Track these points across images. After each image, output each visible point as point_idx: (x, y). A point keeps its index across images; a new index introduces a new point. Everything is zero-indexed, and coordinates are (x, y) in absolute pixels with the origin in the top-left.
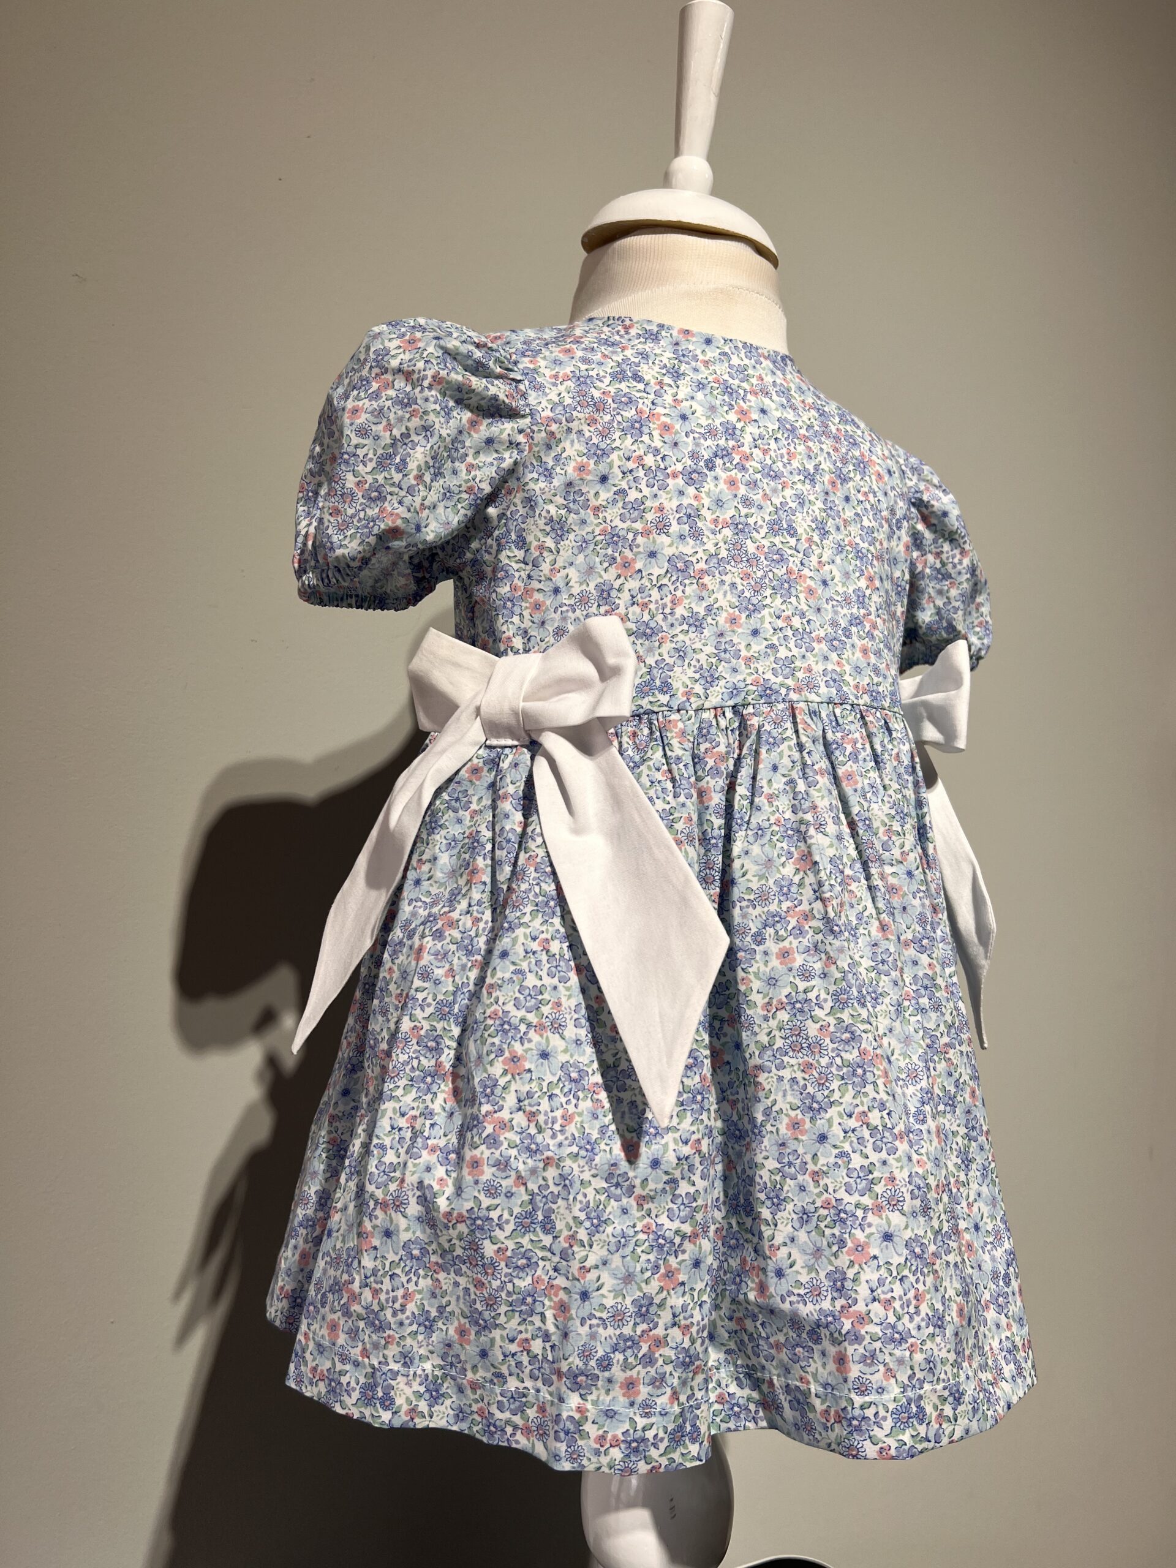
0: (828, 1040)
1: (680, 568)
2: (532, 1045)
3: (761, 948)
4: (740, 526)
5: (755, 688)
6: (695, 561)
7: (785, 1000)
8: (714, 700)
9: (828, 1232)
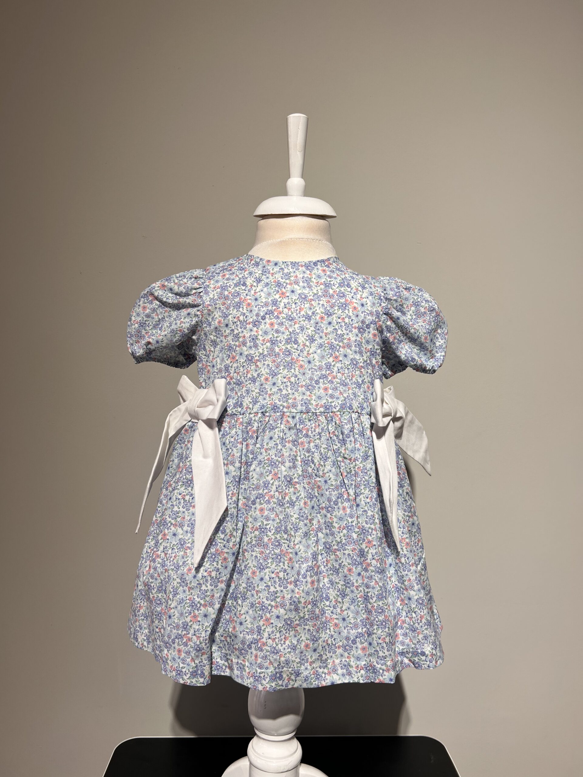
0: (270, 544)
1: (250, 359)
2: (171, 531)
3: (254, 506)
4: (273, 342)
5: (270, 406)
6: (255, 356)
7: (258, 527)
8: (255, 410)
9: (258, 612)
